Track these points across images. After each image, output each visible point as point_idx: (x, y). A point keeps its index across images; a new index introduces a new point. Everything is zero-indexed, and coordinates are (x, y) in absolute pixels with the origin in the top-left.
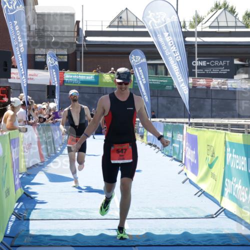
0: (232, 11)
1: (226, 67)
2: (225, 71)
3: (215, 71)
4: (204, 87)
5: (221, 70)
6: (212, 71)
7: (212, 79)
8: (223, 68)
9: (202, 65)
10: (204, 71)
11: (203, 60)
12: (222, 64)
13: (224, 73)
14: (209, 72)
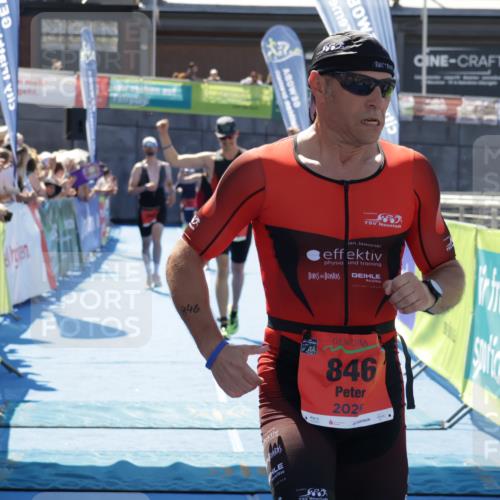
1: (495, 70)
2: (492, 80)
3: (469, 79)
4: (442, 118)
5: (484, 78)
6: (462, 79)
7: (460, 99)
8: (489, 72)
9: (437, 64)
10: (442, 79)
11: (441, 53)
12: (485, 63)
13: (491, 84)
14: (455, 83)
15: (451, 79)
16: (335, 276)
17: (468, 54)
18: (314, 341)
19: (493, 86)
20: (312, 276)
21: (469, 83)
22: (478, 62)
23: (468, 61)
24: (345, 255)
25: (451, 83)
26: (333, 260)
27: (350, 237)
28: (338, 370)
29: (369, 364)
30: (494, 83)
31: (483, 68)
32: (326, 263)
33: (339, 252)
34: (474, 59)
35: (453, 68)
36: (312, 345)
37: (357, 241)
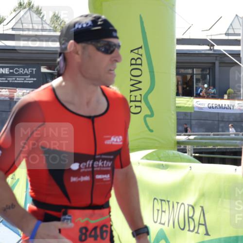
0: (38, 12)
1: (32, 75)
2: (30, 80)
3: (20, 80)
4: (7, 98)
5: (27, 79)
6: (16, 80)
7: (16, 89)
8: (29, 77)
9: (4, 72)
10: (6, 80)
11: (6, 67)
12: (27, 72)
13: (30, 82)
14: (13, 81)
15: (10, 80)
16: (87, 178)
17: (19, 67)
18: (69, 216)
19: (31, 83)
20: (73, 179)
21: (20, 82)
22: (23, 72)
23: (19, 71)
24: (93, 164)
25: (11, 81)
26: (86, 168)
27: (98, 153)
28: (85, 234)
29: (104, 229)
30: (32, 82)
31: (26, 74)
32: (82, 170)
33: (90, 163)
34: (21, 70)
35: (11, 74)
36: (68, 219)
37: (101, 155)
